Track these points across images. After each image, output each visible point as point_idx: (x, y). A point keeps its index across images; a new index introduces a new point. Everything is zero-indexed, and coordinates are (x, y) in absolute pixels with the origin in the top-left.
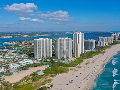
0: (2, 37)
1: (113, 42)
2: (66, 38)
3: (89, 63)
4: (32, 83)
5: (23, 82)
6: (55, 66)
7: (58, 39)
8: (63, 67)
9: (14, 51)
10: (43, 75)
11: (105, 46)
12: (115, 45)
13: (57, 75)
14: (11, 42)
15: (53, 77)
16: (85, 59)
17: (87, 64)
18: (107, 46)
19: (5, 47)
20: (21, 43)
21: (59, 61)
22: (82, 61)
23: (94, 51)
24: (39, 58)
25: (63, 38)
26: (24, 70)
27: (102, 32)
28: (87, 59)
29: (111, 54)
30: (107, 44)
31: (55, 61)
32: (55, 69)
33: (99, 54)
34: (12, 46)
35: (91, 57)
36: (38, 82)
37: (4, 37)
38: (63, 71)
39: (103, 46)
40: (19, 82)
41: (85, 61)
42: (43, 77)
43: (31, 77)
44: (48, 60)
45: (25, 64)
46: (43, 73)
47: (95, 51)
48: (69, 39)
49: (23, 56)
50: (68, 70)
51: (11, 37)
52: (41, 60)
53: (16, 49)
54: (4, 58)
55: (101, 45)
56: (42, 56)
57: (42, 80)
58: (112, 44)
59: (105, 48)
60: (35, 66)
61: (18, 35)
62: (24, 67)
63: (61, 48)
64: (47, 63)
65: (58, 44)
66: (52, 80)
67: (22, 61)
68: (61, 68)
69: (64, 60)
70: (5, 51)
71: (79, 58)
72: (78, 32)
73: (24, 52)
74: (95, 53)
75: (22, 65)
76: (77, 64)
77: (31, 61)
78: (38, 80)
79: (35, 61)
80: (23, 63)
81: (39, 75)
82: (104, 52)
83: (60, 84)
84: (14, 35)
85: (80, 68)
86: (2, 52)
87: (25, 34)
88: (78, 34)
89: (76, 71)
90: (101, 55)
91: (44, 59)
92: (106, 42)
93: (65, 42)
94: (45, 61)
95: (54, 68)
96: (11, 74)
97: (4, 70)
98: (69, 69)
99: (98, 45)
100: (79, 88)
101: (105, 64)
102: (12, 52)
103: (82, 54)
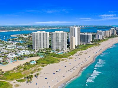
0: (11, 30)
1: (111, 35)
2: (62, 32)
3: (81, 54)
4: (22, 72)
5: (14, 71)
6: (49, 57)
7: (54, 32)
8: (56, 58)
9: (17, 43)
10: (34, 65)
11: (102, 39)
12: (112, 38)
13: (48, 65)
14: (18, 35)
15: (44, 67)
16: (79, 50)
17: (79, 55)
18: (104, 39)
19: (11, 39)
20: (26, 36)
21: (53, 53)
22: (75, 53)
23: (90, 43)
24: (37, 50)
25: (58, 32)
26: (20, 60)
27: (105, 26)
28: (81, 51)
29: (105, 47)
30: (105, 37)
31: (50, 52)
32: (47, 60)
33: (94, 47)
34: (17, 39)
35: (85, 49)
36: (28, 70)
37: (13, 30)
38: (54, 61)
39: (100, 39)
40: (11, 71)
41: (78, 52)
42: (34, 67)
43: (24, 66)
44: (44, 51)
45: (22, 55)
46: (35, 63)
47: (92, 43)
48: (64, 32)
49: (23, 47)
50: (59, 61)
51: (20, 30)
52: (38, 51)
53: (20, 41)
54: (6, 49)
55: (98, 38)
56: (39, 47)
57: (32, 69)
58: (109, 37)
59: (101, 41)
60: (30, 57)
61: (27, 28)
62: (20, 57)
63: (56, 40)
64: (42, 54)
65: (54, 37)
66: (41, 69)
67: (20, 52)
68: (54, 58)
69: (59, 51)
70: (9, 42)
71: (74, 50)
72: (74, 26)
73: (26, 44)
74: (90, 45)
75: (20, 55)
76: (70, 56)
77: (28, 52)
78: (28, 69)
79: (32, 52)
80: (20, 54)
81: (31, 65)
82: (99, 45)
83: (47, 73)
84: (22, 29)
85: (71, 59)
86: (6, 43)
87: (33, 28)
88: (74, 27)
89: (66, 61)
90: (96, 47)
91: (41, 50)
92: (104, 36)
93: (60, 35)
94: (41, 52)
95: (46, 58)
96: (6, 63)
97: (1, 60)
98: (61, 59)
99: (96, 38)
100: (64, 77)
101: (96, 56)
102: (15, 43)
103: (78, 46)
